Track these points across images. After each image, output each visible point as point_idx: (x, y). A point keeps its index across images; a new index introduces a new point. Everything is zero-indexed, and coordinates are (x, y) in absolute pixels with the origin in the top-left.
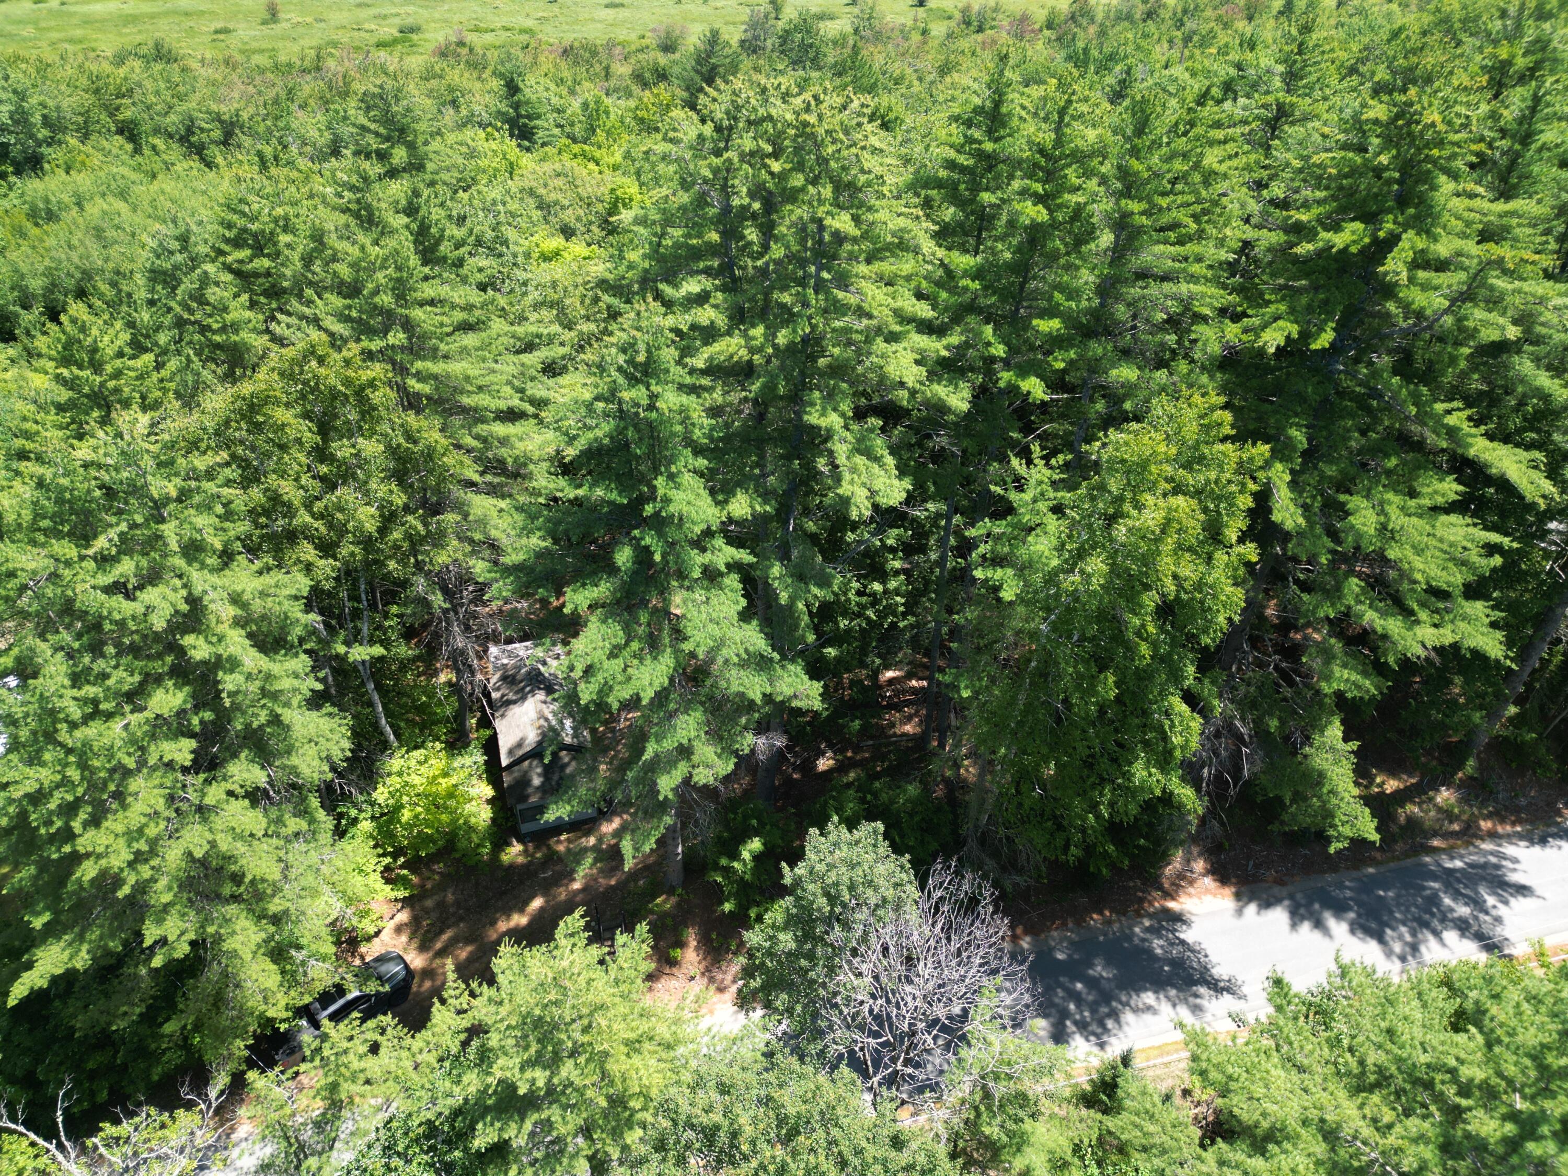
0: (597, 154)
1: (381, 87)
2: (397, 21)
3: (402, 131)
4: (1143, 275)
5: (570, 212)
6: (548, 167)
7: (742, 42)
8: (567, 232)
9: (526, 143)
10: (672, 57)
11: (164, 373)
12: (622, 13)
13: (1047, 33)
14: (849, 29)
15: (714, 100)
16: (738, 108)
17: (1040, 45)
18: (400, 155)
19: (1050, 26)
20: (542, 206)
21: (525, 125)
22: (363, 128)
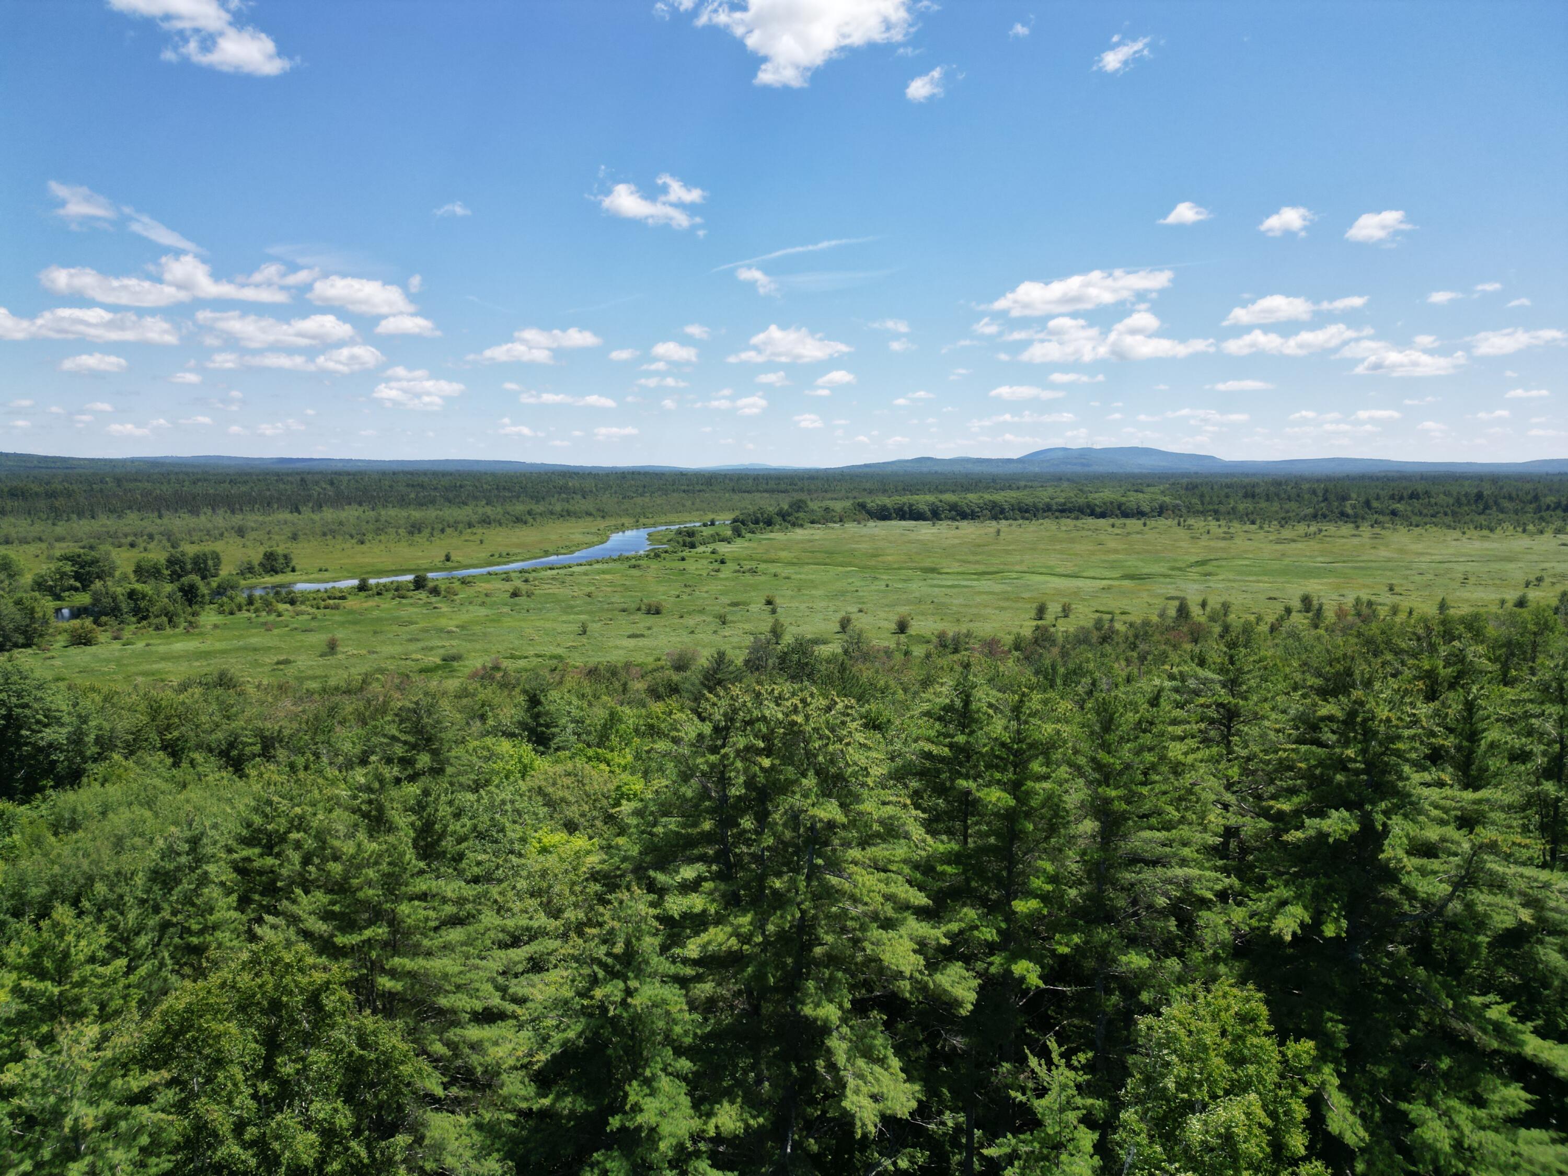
0: (609, 756)
1: (417, 703)
2: (442, 651)
3: (429, 740)
4: (1135, 860)
5: (574, 808)
6: (559, 769)
7: (747, 662)
8: (571, 827)
9: (541, 748)
10: (682, 674)
11: (133, 978)
12: (641, 642)
13: (1017, 654)
14: (840, 650)
15: (714, 704)
16: (735, 711)
17: (1010, 663)
18: (424, 760)
19: (1017, 647)
20: (550, 803)
21: (543, 733)
22: (394, 738)
